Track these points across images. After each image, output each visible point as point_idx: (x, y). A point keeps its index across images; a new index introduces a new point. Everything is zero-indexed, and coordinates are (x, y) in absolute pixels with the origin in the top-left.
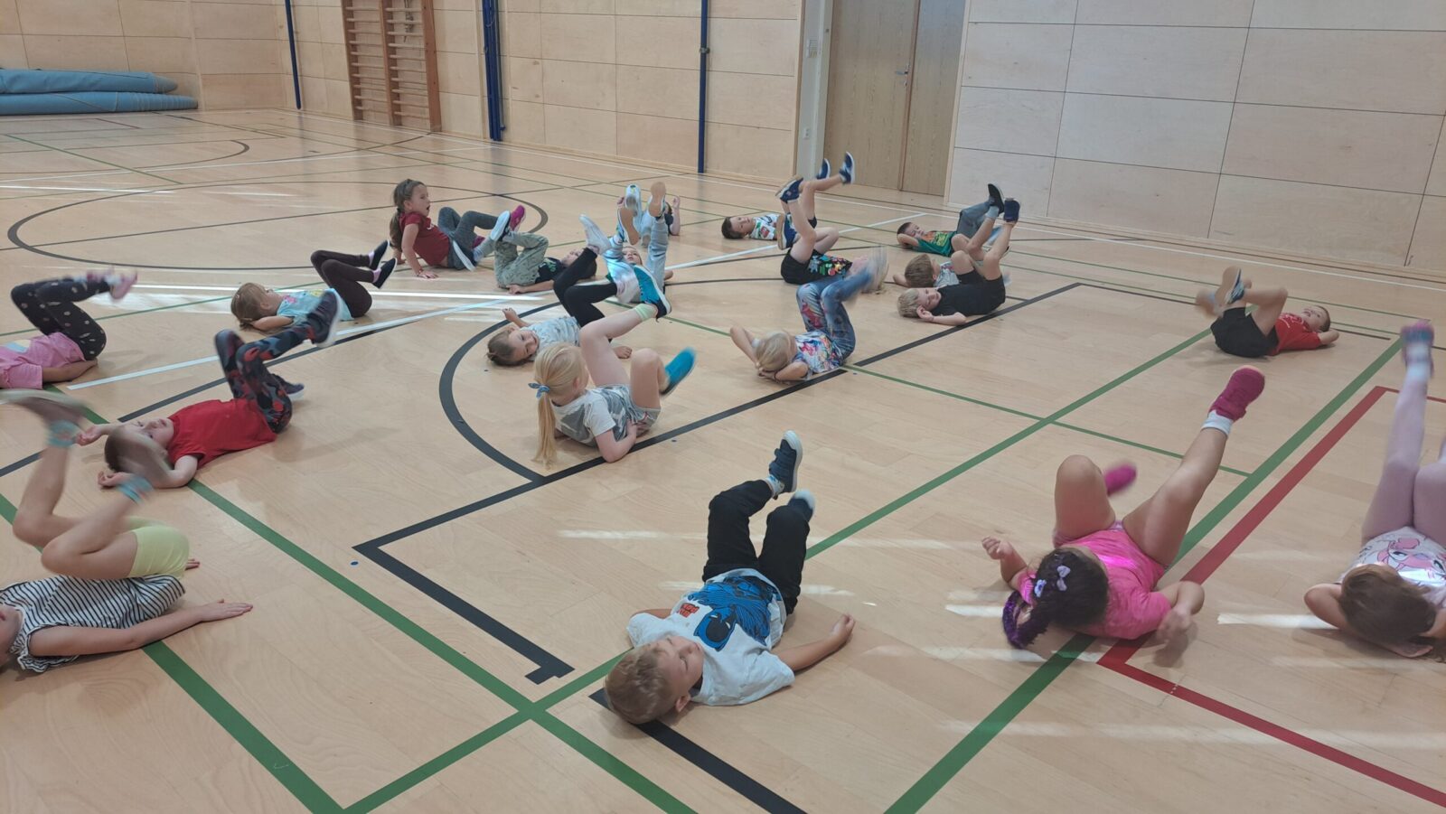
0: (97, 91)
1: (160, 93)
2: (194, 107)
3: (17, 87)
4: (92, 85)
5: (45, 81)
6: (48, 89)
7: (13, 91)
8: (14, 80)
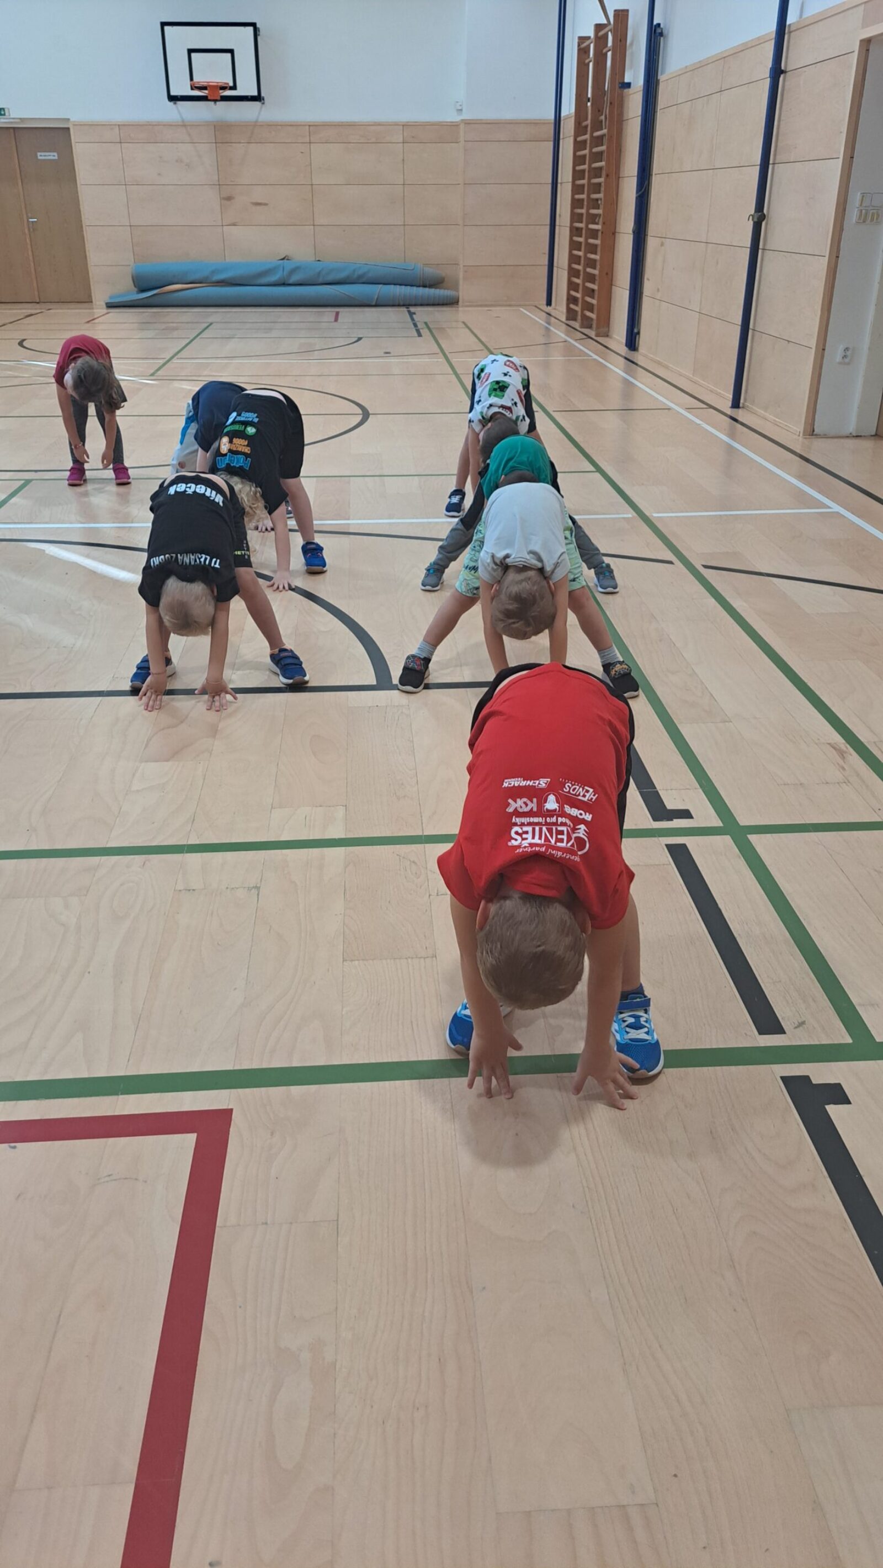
0: (364, 283)
1: (425, 286)
2: (452, 302)
3: (294, 279)
4: (360, 277)
5: (319, 273)
6: (321, 280)
7: (291, 281)
8: (293, 271)
